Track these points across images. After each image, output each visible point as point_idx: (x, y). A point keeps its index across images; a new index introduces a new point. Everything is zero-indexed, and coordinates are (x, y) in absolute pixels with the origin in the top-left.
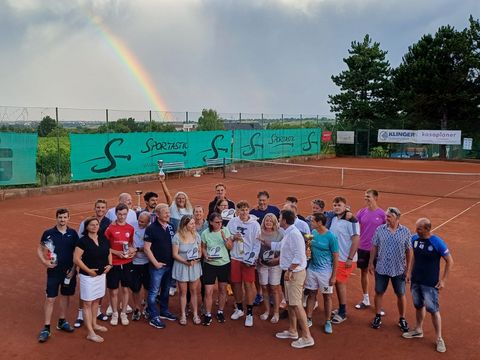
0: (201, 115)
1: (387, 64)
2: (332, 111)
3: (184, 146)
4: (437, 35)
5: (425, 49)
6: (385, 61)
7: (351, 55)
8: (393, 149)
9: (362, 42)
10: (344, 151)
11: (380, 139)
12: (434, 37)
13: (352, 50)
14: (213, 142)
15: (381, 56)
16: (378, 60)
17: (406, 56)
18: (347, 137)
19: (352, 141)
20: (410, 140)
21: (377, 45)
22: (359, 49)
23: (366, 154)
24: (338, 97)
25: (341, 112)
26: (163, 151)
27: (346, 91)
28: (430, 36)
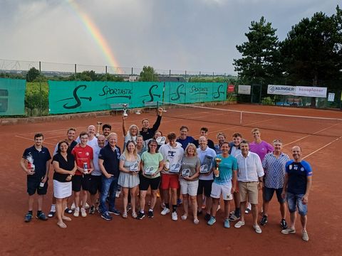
0: (142, 70)
1: (276, 38)
2: (235, 70)
3: (129, 92)
4: (313, 18)
5: (303, 29)
6: (275, 36)
7: (251, 31)
8: (279, 99)
9: (259, 22)
10: (243, 99)
11: (269, 92)
12: (310, 20)
13: (251, 27)
14: (150, 90)
15: (272, 33)
16: (269, 35)
17: (290, 33)
18: (245, 89)
19: (249, 93)
20: (290, 93)
21: (269, 24)
22: (256, 27)
23: (258, 102)
24: (240, 60)
25: (242, 71)
26: (114, 95)
27: (246, 57)
28: (307, 19)
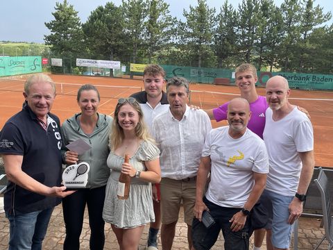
1: (79, 19)
2: (46, 44)
4: (106, 7)
5: (99, 15)
6: (77, 17)
7: (57, 11)
8: (84, 69)
9: (63, 4)
10: (57, 71)
11: (78, 64)
12: (104, 7)
13: (57, 7)
15: (75, 14)
16: (73, 16)
17: (90, 17)
18: (58, 62)
19: (61, 64)
20: (94, 65)
21: (72, 7)
22: (60, 8)
23: (70, 73)
24: (50, 36)
25: (52, 46)
27: (54, 33)
28: (102, 7)
